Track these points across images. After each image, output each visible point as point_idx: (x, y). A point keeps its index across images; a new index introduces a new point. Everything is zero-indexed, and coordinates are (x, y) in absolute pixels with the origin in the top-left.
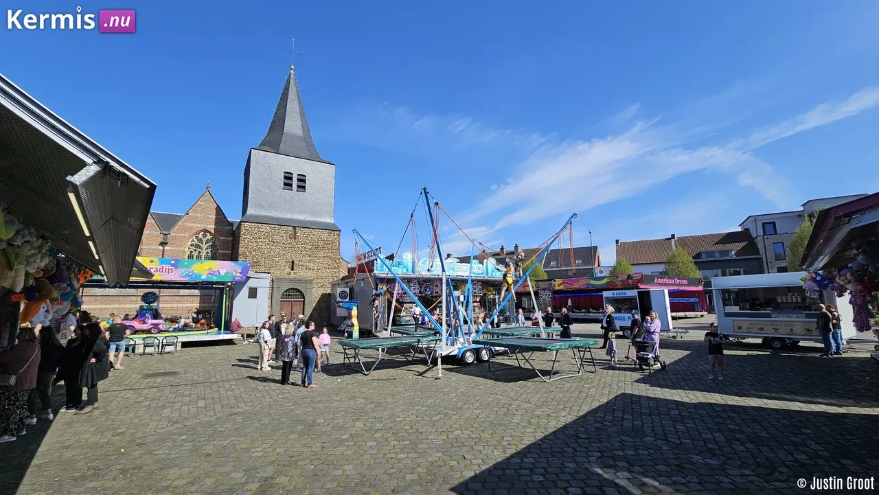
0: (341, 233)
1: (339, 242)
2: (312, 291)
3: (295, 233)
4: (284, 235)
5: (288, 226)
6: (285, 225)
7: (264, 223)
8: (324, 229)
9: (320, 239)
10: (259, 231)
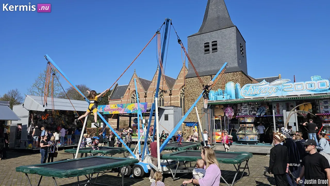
4: (205, 82)
5: (207, 75)
6: (205, 76)
7: (195, 77)
8: (230, 73)
9: (227, 80)
10: (193, 82)
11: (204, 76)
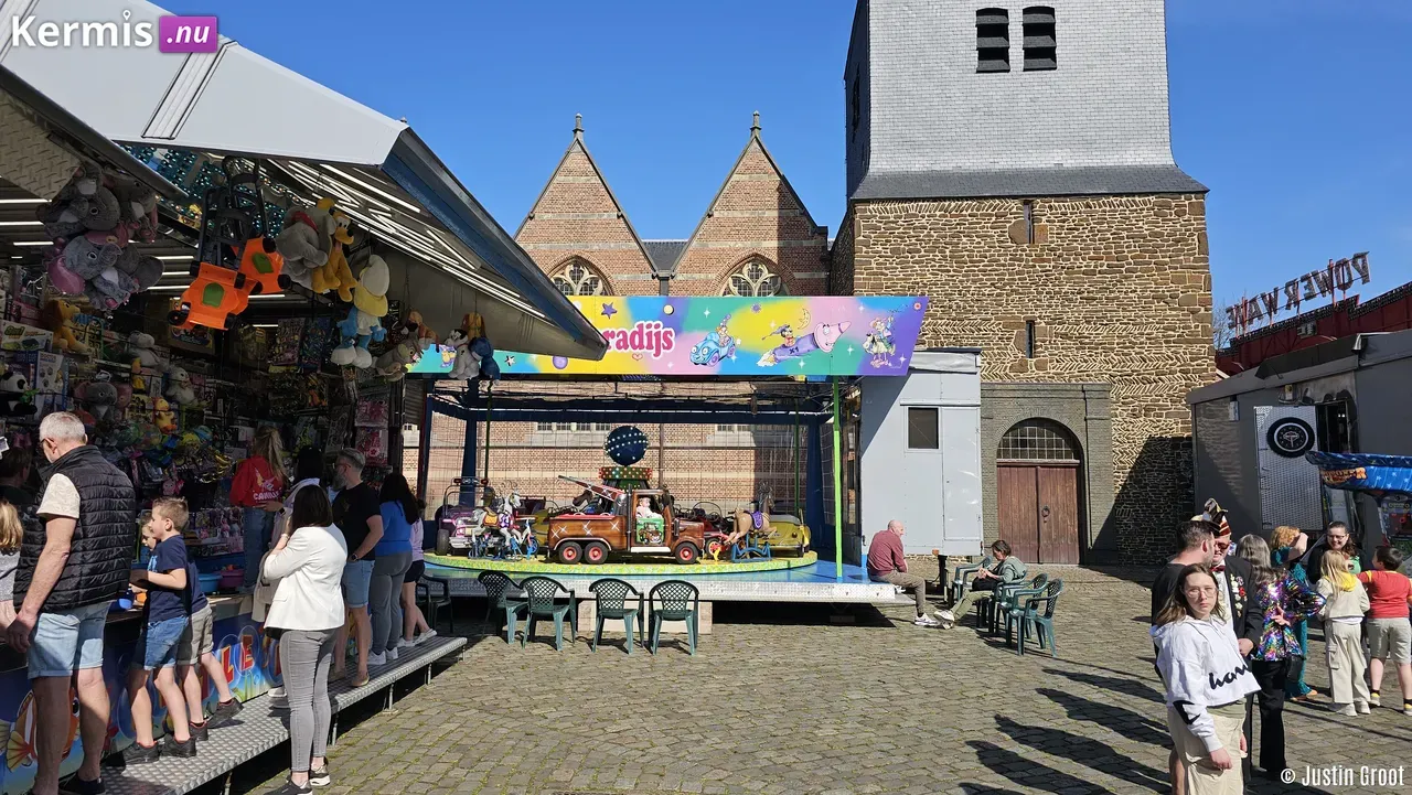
0: (1208, 200)
1: (1203, 238)
2: (1108, 430)
3: (1033, 219)
4: (992, 232)
5: (1004, 197)
6: (993, 197)
7: (924, 200)
8: (1140, 194)
9: (1125, 234)
10: (911, 226)
11: (986, 198)
